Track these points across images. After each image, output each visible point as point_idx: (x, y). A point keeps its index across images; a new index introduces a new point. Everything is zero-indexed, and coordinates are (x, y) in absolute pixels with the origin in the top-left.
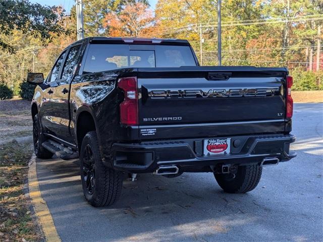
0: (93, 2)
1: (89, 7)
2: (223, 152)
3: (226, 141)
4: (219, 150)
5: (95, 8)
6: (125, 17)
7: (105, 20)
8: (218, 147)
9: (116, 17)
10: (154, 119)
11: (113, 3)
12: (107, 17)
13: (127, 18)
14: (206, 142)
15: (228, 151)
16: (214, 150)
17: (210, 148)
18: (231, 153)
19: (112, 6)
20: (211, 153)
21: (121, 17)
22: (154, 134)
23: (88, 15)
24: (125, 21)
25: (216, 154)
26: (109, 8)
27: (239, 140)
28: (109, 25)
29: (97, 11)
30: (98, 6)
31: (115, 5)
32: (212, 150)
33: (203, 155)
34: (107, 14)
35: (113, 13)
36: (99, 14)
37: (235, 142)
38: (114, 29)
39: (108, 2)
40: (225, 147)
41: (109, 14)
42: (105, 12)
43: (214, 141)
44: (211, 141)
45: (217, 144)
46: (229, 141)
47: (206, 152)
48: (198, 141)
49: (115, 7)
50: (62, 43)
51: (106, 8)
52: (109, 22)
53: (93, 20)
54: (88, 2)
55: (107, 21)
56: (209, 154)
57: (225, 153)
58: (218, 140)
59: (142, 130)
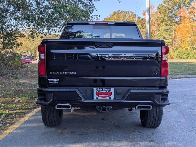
0: (171, 1)
1: (169, 5)
2: (109, 97)
3: (110, 90)
4: (105, 96)
5: (173, 5)
6: (192, 10)
7: (179, 12)
8: (104, 94)
9: (186, 10)
10: (57, 72)
11: (185, 1)
12: (180, 10)
13: (194, 10)
14: (95, 90)
15: (112, 97)
16: (102, 96)
17: (98, 94)
18: (115, 98)
19: (184, 3)
20: (99, 97)
21: (189, 10)
22: (57, 82)
23: (168, 9)
24: (192, 12)
25: (103, 98)
26: (182, 5)
27: (120, 90)
28: (182, 15)
29: (174, 7)
30: (175, 4)
31: (186, 3)
32: (100, 96)
33: (93, 98)
34: (180, 9)
35: (184, 8)
36: (176, 9)
37: (117, 91)
38: (185, 18)
39: (181, 1)
40: (110, 94)
41: (182, 9)
42: (179, 7)
43: (100, 89)
44: (98, 89)
45: (104, 91)
46: (112, 90)
47: (95, 96)
48: (89, 89)
49: (186, 4)
50: (152, 28)
51: (180, 5)
52: (181, 14)
53: (171, 13)
54: (168, 1)
55: (180, 13)
56: (97, 98)
57: (110, 98)
58: (104, 89)
59: (49, 79)
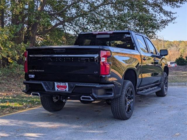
3: (65, 84)
8: (62, 87)
10: (33, 70)
14: (56, 83)
15: (67, 89)
16: (60, 88)
17: (58, 87)
18: (69, 91)
25: (61, 90)
27: (72, 84)
32: (59, 88)
33: (55, 90)
46: (67, 84)
47: (56, 88)
56: (58, 90)
57: (66, 90)
58: (61, 83)
59: (29, 75)
